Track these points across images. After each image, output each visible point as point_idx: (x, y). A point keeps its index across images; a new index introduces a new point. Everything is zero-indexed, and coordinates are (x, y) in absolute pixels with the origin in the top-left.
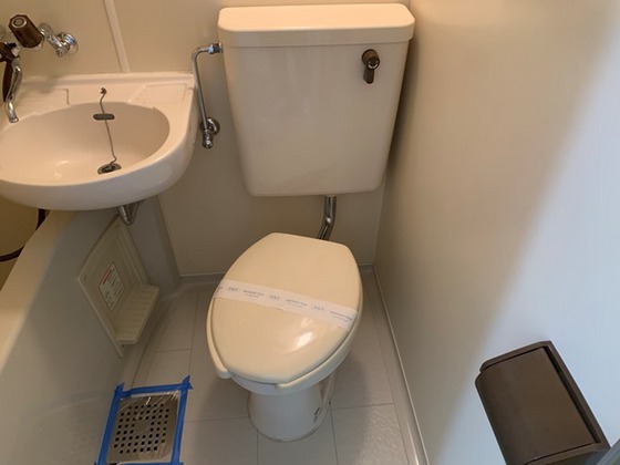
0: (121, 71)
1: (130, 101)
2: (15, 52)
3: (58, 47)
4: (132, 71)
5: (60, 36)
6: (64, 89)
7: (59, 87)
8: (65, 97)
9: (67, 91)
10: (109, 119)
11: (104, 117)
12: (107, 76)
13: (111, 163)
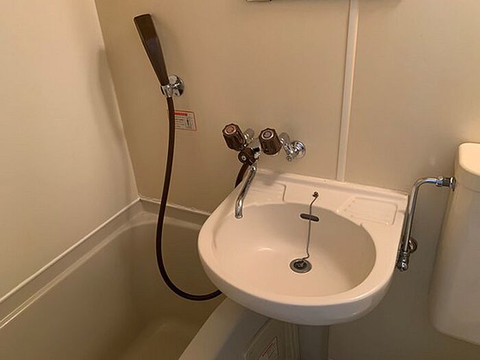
0: (336, 179)
1: (338, 212)
2: (257, 155)
3: (290, 153)
4: (345, 181)
5: (293, 143)
6: (283, 185)
7: (279, 182)
8: (282, 193)
9: (285, 187)
10: (314, 220)
11: (309, 217)
12: (321, 180)
13: (304, 259)
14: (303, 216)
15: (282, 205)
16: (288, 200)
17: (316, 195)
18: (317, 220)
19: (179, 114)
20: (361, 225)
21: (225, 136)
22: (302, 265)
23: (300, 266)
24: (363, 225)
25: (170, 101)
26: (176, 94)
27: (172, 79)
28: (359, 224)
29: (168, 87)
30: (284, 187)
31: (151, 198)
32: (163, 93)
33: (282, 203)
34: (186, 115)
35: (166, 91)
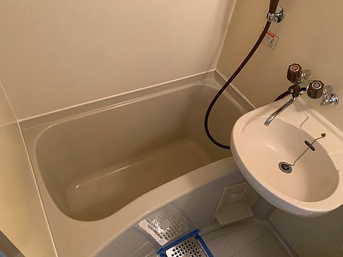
3: (325, 101)
5: (332, 96)
6: (307, 116)
7: (306, 112)
8: (303, 120)
9: (308, 118)
10: (311, 148)
11: (310, 145)
12: (334, 127)
13: (290, 165)
14: (306, 142)
15: (297, 129)
16: (304, 128)
17: (323, 135)
18: (313, 149)
19: (269, 34)
20: (338, 171)
21: (289, 70)
22: (286, 168)
23: (285, 167)
24: (340, 172)
25: (268, 24)
26: (275, 21)
27: (278, 9)
28: (337, 169)
29: (273, 15)
30: (306, 118)
31: (222, 73)
32: (267, 18)
33: (299, 127)
34: (273, 37)
35: (270, 17)
